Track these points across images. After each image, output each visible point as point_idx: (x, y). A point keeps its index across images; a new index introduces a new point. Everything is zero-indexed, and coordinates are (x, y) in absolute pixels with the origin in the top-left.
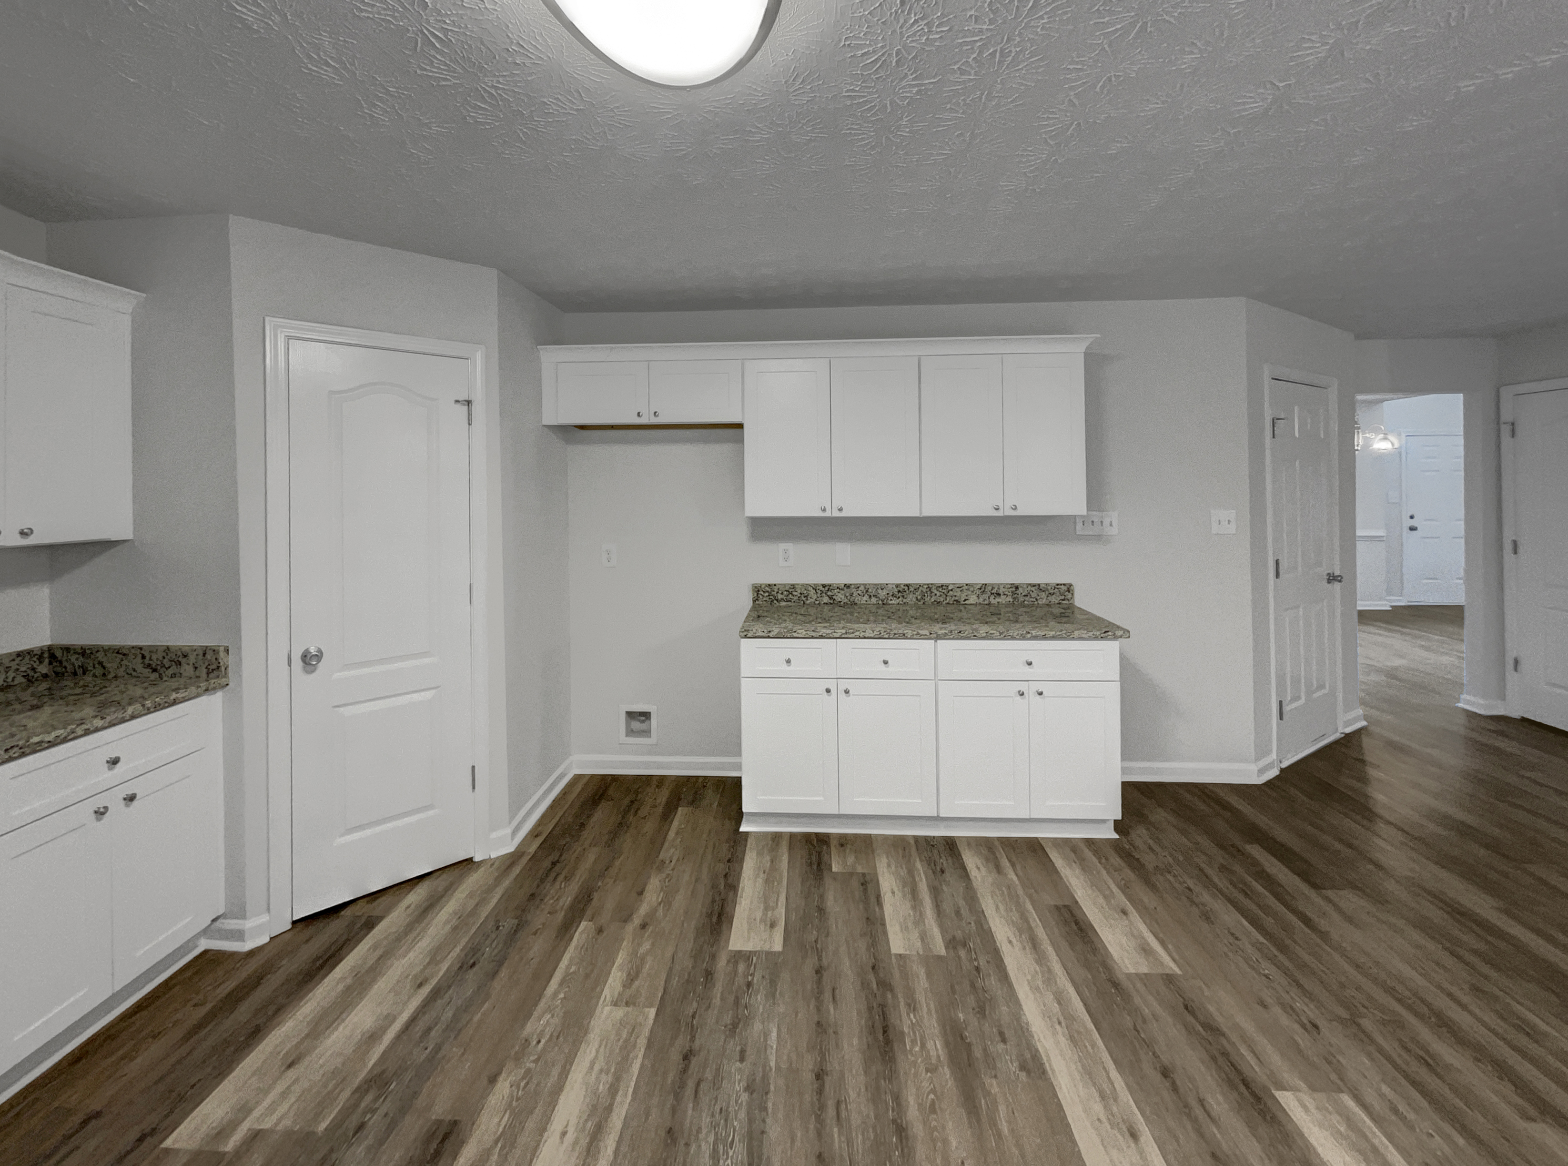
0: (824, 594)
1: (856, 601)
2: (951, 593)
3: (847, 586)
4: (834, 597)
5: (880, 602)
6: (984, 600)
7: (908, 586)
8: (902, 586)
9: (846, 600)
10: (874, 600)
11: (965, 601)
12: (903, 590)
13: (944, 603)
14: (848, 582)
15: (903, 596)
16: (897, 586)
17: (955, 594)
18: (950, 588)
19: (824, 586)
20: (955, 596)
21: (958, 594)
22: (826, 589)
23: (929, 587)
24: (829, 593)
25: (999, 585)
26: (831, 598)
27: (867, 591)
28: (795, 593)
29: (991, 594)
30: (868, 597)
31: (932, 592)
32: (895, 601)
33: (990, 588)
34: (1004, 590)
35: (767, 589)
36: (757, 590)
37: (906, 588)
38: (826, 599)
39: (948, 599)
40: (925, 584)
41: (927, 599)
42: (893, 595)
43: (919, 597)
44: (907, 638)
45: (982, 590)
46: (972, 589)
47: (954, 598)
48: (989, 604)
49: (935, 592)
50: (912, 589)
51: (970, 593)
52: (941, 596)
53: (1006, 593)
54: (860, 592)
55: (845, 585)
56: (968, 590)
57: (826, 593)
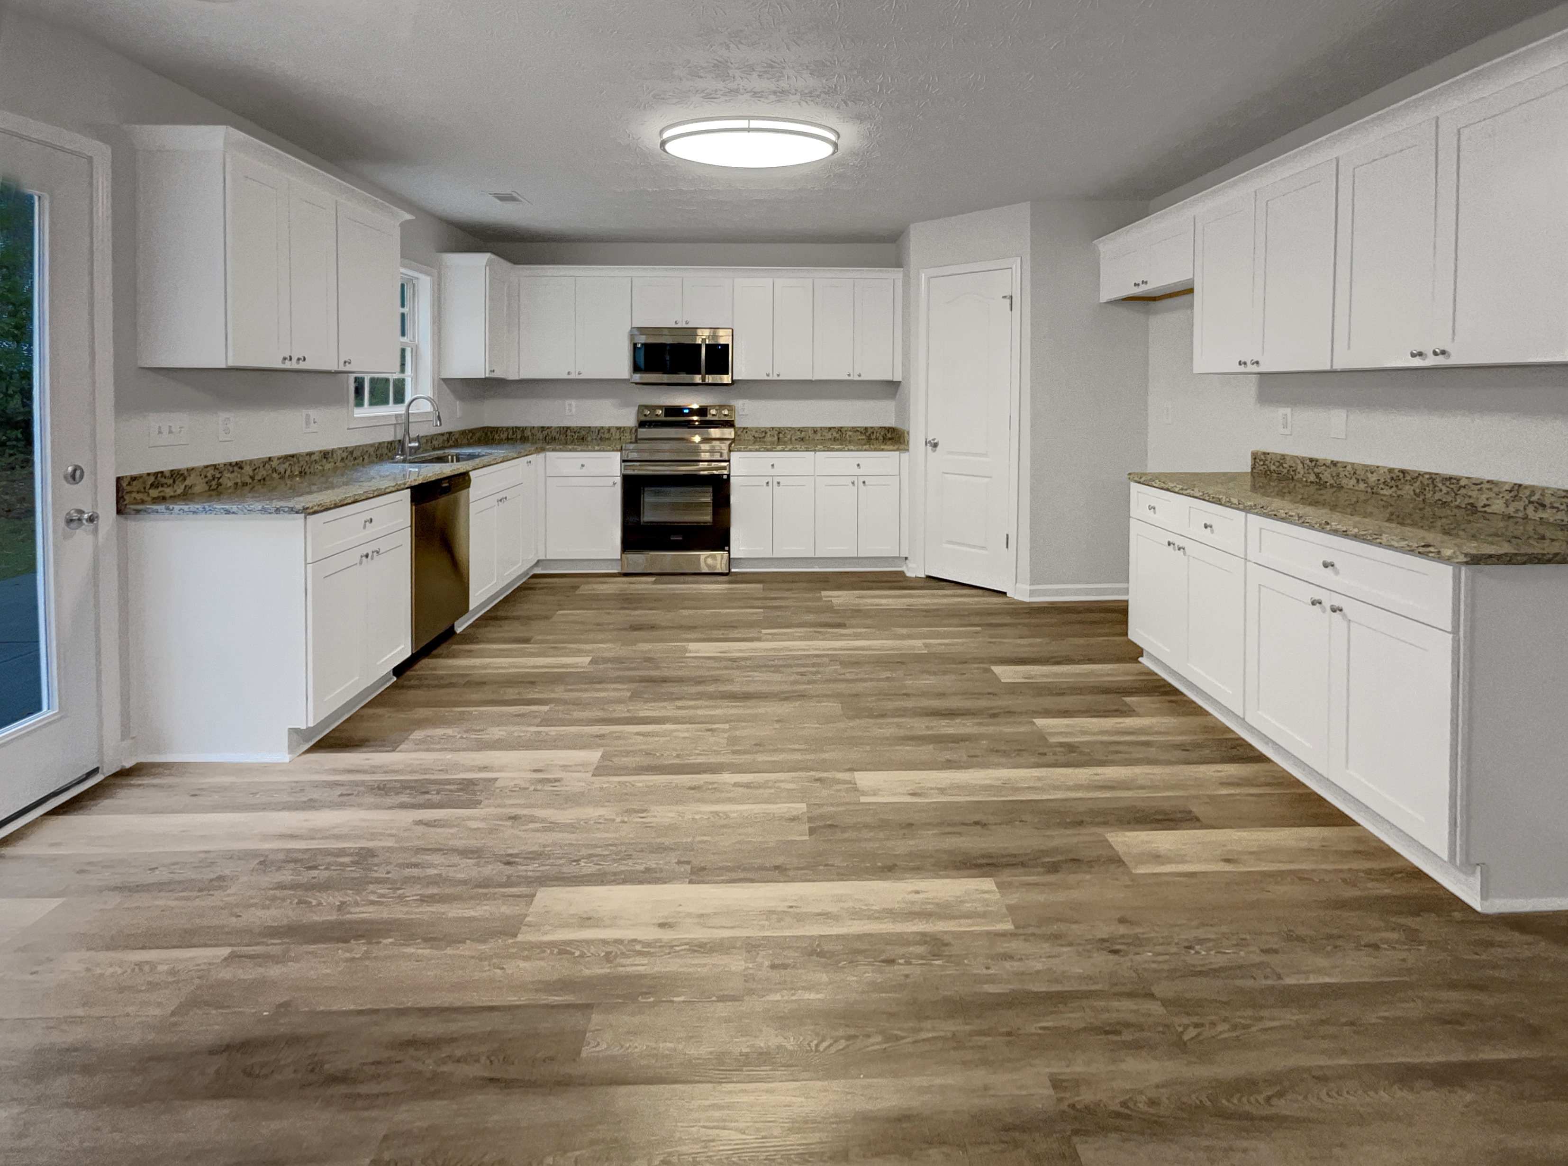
0: (1310, 471)
1: (1343, 485)
2: (1463, 491)
3: (1334, 464)
4: (1321, 475)
5: (1369, 490)
6: (1517, 511)
7: (1403, 472)
8: (1396, 471)
9: (1332, 482)
10: (1362, 486)
11: (1483, 507)
12: (1399, 477)
13: (1452, 505)
14: (1336, 459)
15: (1397, 486)
16: (1391, 470)
17: (1470, 493)
18: (1462, 483)
19: (1311, 460)
20: (1470, 497)
21: (1474, 494)
22: (1313, 464)
23: (1432, 477)
24: (1316, 470)
25: (1543, 489)
26: (1317, 475)
27: (1355, 473)
28: (1285, 465)
29: (1530, 502)
30: (1355, 481)
31: (1435, 486)
32: (1387, 492)
33: (1528, 492)
34: (1553, 499)
35: (1263, 457)
36: (1255, 457)
37: (1401, 475)
38: (1312, 478)
39: (1459, 500)
40: (1426, 473)
41: (1429, 495)
42: (1384, 483)
43: (1418, 491)
44: (1221, 504)
45: (1513, 494)
46: (1496, 489)
47: (1467, 500)
48: (1526, 518)
49: (1440, 485)
50: (1408, 478)
51: (1492, 495)
52: (1448, 493)
53: (1556, 505)
54: (1347, 474)
55: (1332, 462)
56: (1490, 489)
57: (1313, 470)
